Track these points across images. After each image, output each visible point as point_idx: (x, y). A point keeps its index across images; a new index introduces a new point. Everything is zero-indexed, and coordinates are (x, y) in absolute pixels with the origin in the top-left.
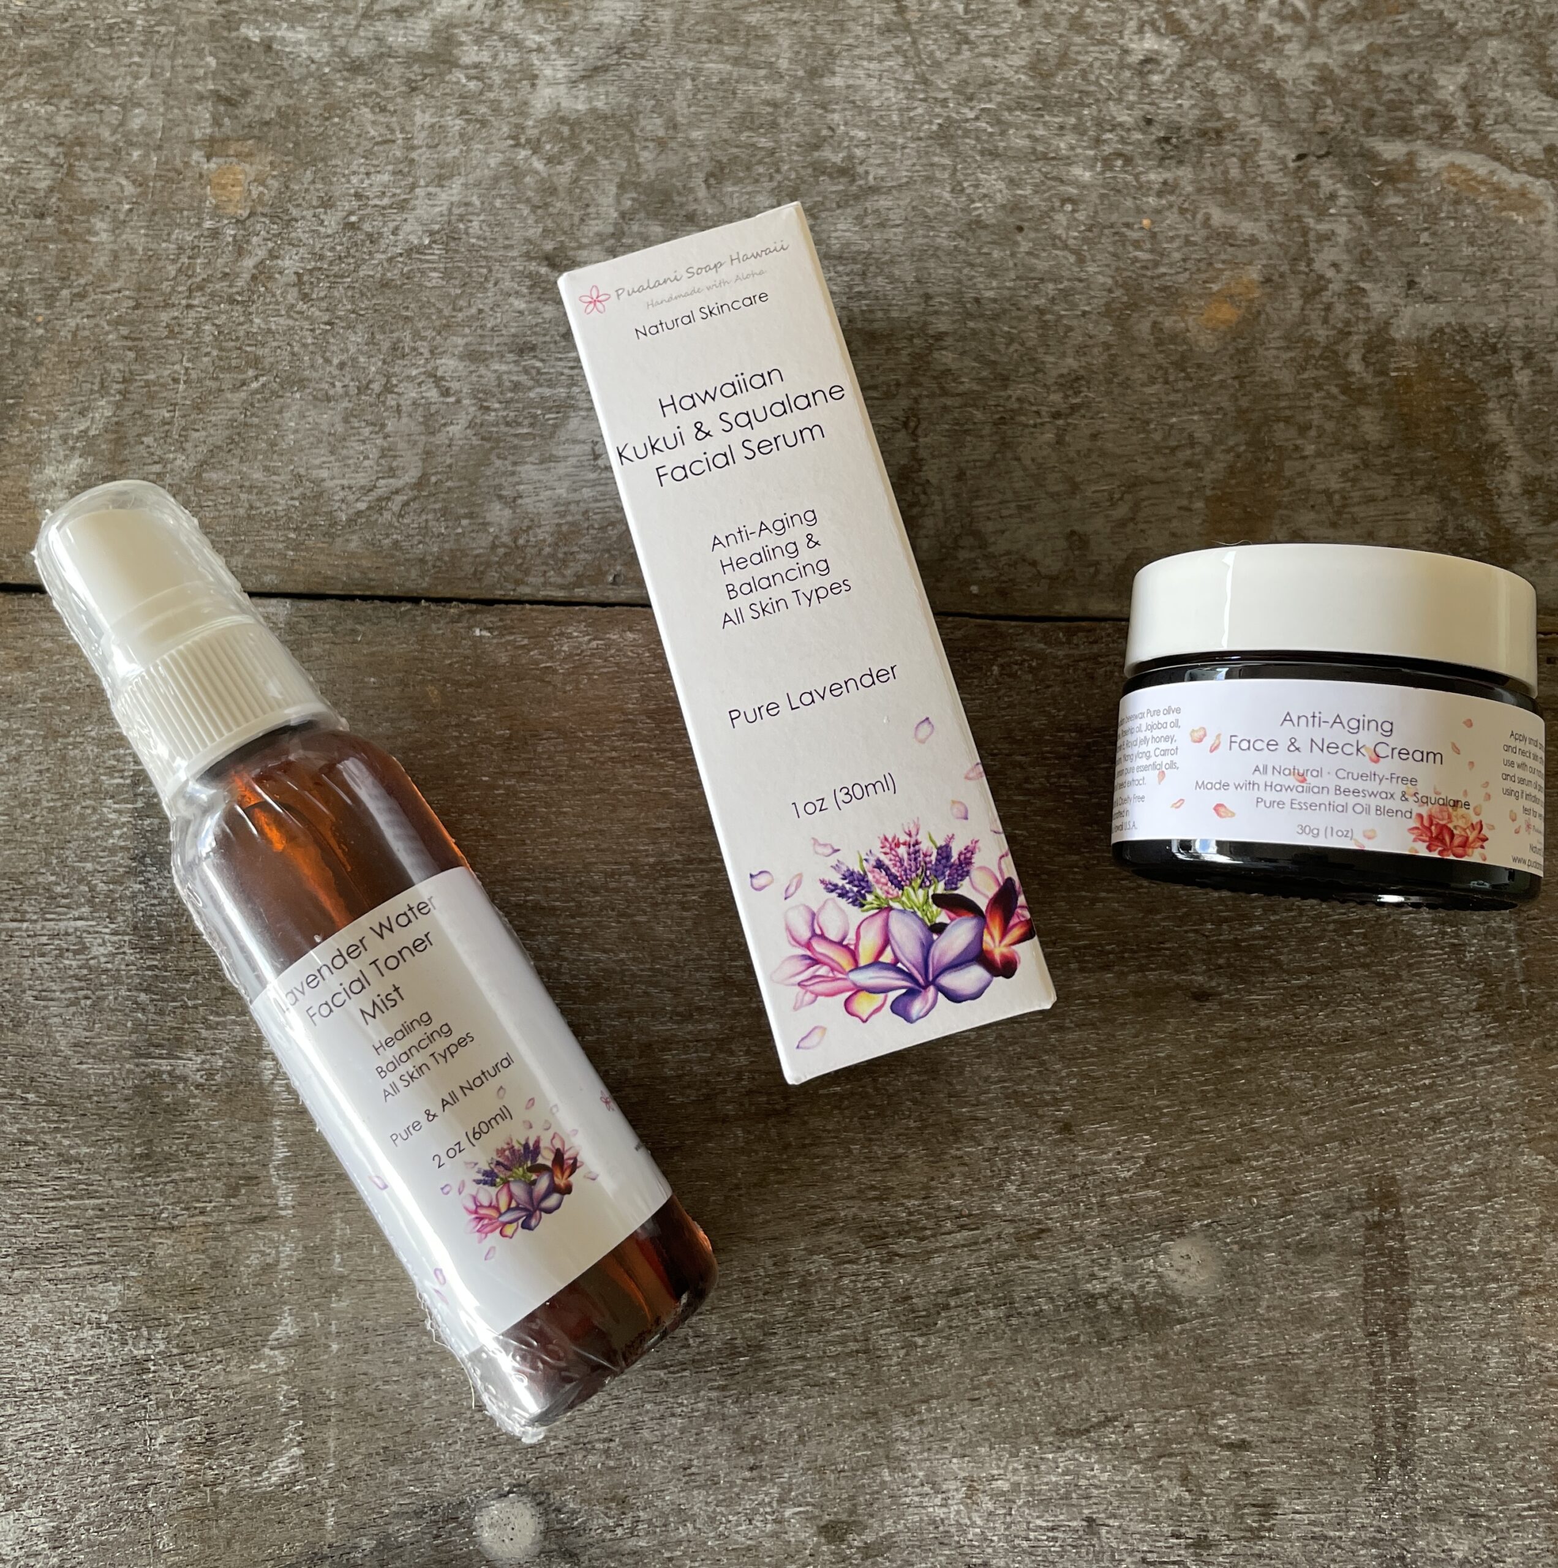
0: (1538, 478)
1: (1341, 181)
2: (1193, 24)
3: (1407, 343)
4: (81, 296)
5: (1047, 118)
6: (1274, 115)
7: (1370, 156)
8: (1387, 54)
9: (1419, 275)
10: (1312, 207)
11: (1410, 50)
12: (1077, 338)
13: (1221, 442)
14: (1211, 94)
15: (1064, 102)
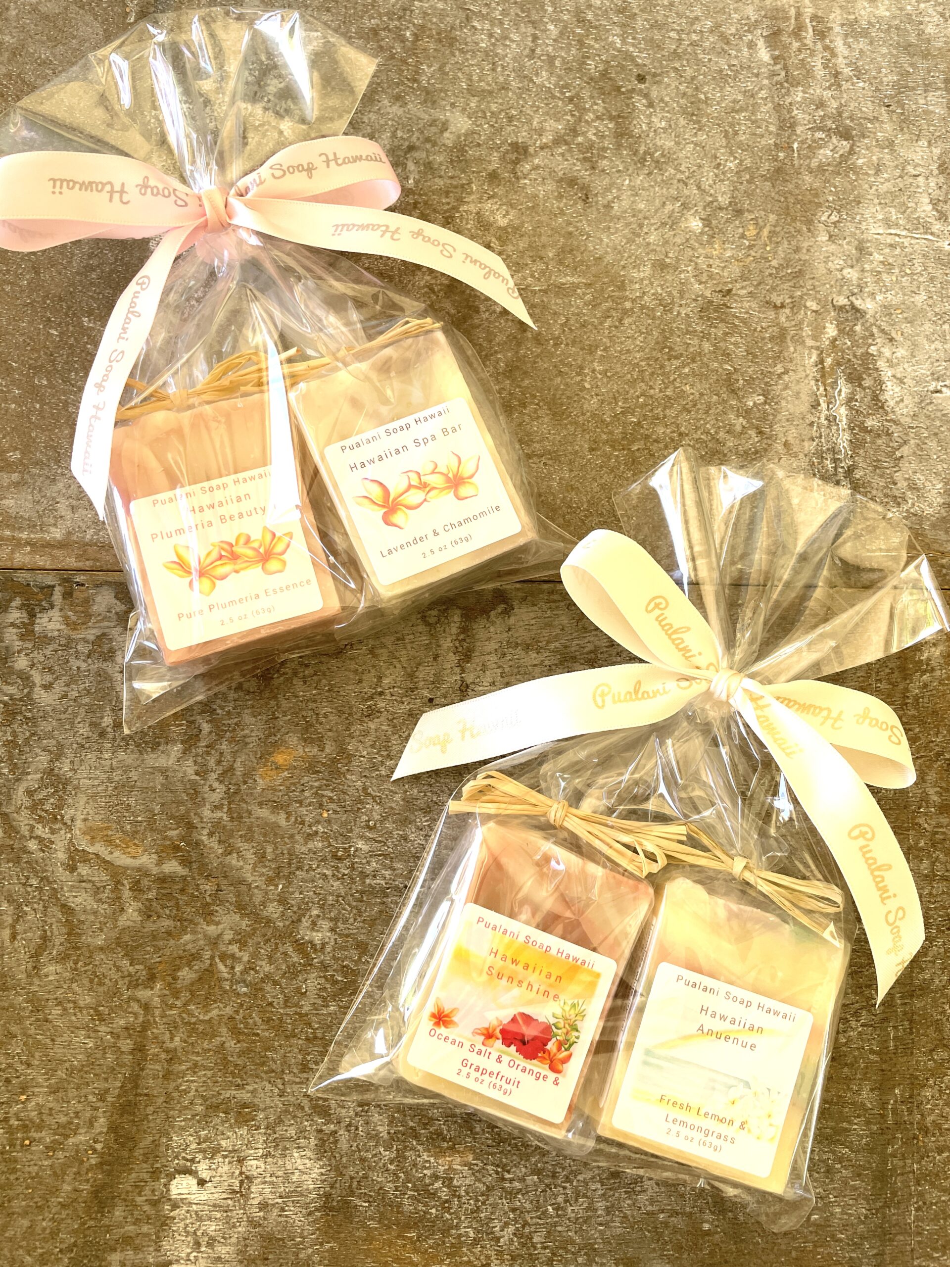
0: (105, 660)
1: (205, 846)
2: (290, 951)
3: (174, 742)
4: (938, 754)
5: (383, 882)
6: (244, 888)
7: (186, 862)
8: (169, 933)
9: (162, 785)
10: (224, 827)
11: (154, 937)
12: (368, 741)
13: (287, 679)
14: (282, 900)
15: (372, 893)
